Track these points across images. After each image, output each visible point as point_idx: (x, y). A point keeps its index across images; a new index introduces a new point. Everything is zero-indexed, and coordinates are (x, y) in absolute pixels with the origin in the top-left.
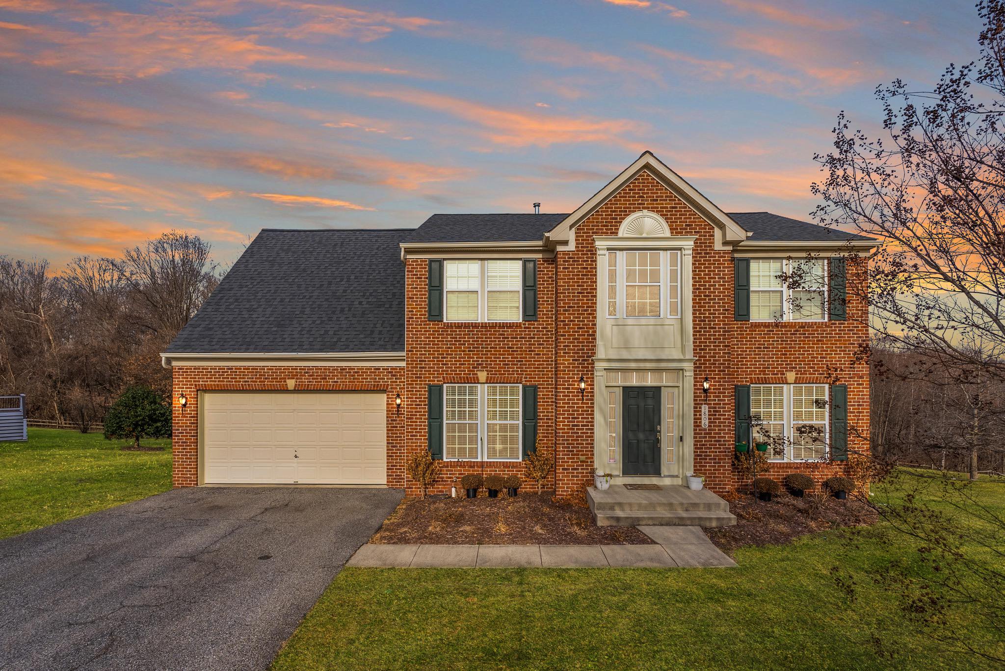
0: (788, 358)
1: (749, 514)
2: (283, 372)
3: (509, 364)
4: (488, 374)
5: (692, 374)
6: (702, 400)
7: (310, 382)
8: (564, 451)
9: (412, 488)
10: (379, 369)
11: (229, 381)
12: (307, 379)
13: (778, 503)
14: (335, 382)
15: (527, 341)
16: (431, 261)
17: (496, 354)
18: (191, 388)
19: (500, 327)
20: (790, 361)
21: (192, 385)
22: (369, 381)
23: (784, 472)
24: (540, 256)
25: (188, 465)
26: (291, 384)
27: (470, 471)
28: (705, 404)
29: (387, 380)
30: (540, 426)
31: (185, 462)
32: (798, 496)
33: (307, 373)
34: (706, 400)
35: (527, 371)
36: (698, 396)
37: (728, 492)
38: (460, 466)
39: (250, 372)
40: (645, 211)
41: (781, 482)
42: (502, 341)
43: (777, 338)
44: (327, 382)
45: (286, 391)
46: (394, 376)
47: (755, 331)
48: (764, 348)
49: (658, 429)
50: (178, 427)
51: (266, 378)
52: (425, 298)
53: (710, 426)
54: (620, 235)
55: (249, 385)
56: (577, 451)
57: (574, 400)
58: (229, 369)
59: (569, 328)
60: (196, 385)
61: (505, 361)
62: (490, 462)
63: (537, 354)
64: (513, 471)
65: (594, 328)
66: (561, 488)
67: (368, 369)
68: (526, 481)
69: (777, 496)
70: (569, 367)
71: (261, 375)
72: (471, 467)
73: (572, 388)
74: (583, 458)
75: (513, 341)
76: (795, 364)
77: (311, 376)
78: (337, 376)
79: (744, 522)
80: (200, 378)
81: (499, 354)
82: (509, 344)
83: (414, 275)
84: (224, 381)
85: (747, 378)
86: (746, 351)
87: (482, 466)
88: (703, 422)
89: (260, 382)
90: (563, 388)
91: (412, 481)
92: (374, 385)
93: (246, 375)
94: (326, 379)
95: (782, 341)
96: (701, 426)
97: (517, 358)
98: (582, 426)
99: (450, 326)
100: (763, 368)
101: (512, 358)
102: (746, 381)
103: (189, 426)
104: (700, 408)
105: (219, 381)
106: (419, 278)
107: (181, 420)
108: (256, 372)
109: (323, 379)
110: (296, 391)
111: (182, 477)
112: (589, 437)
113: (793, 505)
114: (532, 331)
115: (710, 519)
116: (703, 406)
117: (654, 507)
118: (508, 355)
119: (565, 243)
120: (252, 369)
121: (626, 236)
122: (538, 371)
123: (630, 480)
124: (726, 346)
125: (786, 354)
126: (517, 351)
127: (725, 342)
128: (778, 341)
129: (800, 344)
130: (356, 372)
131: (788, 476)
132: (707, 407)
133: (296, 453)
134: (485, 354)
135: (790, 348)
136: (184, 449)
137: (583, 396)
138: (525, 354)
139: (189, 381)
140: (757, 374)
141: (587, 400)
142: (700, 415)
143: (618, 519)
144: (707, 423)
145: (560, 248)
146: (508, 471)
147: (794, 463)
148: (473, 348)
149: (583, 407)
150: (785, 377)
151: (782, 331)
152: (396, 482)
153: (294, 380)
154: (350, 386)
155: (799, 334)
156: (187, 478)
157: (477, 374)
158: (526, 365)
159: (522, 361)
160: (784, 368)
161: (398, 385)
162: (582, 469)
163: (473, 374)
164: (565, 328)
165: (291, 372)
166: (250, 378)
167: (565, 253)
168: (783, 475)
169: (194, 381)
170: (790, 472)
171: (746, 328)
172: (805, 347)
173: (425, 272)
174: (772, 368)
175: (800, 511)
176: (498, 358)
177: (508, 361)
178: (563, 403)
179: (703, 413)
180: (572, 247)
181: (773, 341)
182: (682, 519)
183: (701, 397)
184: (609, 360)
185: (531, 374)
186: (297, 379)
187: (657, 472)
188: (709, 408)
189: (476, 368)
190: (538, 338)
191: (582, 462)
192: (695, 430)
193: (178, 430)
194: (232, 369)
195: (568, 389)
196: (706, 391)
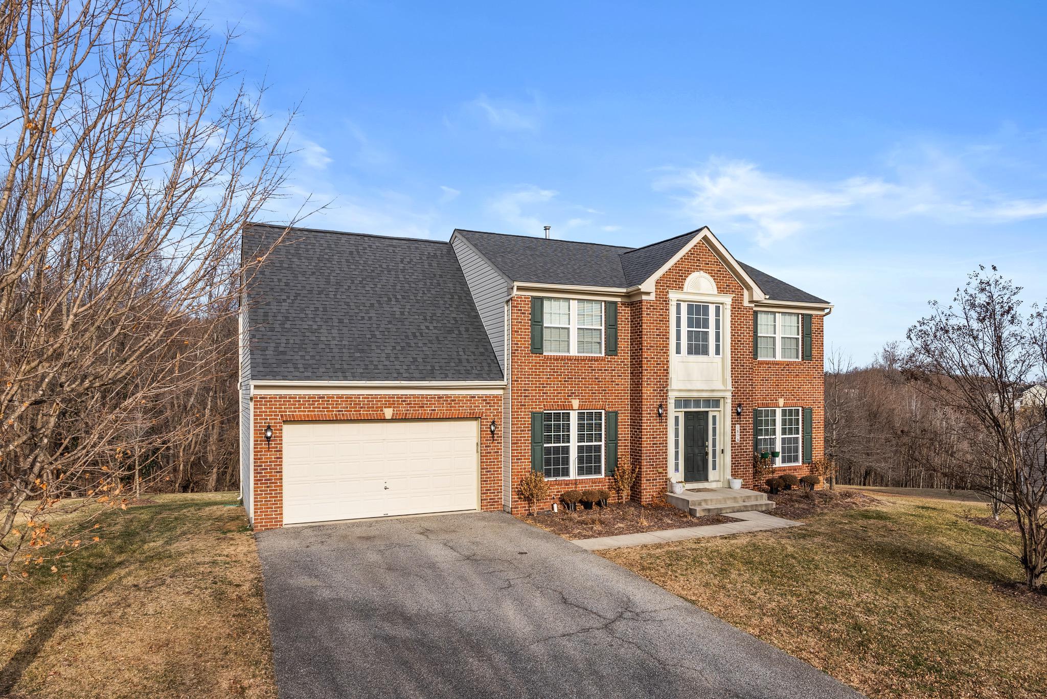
0: (779, 388)
2: (379, 401)
3: (596, 393)
4: (580, 402)
5: (730, 401)
6: (737, 421)
7: (408, 410)
8: (647, 465)
9: (517, 508)
10: (475, 397)
11: (321, 411)
12: (405, 407)
14: (433, 410)
15: (610, 373)
16: (534, 298)
17: (586, 384)
18: (277, 419)
19: (589, 360)
21: (278, 415)
22: (465, 410)
23: (777, 474)
24: (619, 300)
25: (273, 504)
26: (388, 413)
27: (565, 488)
28: (738, 424)
29: (482, 408)
30: (619, 446)
31: (270, 501)
33: (404, 401)
34: (739, 421)
35: (609, 399)
36: (734, 419)
38: (558, 485)
39: (343, 401)
40: (702, 272)
42: (590, 373)
43: (773, 373)
44: (425, 410)
45: (384, 420)
46: (488, 403)
47: (761, 367)
48: (766, 380)
49: (707, 444)
50: (261, 462)
51: (361, 408)
52: (528, 332)
53: (741, 441)
54: (685, 290)
55: (343, 414)
56: (656, 465)
57: (654, 423)
58: (320, 398)
59: (650, 364)
60: (282, 416)
61: (593, 390)
62: (582, 479)
63: (617, 384)
64: (599, 486)
65: (667, 364)
66: (645, 495)
67: (464, 397)
70: (650, 396)
71: (356, 404)
72: (567, 484)
73: (653, 413)
74: (661, 470)
75: (599, 373)
76: (783, 393)
77: (408, 404)
78: (435, 404)
80: (287, 408)
81: (588, 384)
82: (596, 376)
83: (519, 310)
84: (314, 411)
87: (576, 484)
88: (737, 438)
89: (355, 411)
90: (646, 414)
91: (517, 501)
92: (470, 413)
93: (340, 404)
94: (423, 407)
95: (776, 375)
96: (735, 441)
97: (602, 387)
98: (659, 444)
99: (549, 358)
100: (765, 395)
101: (598, 387)
103: (274, 462)
104: (735, 427)
105: (308, 411)
106: (523, 313)
107: (264, 455)
108: (351, 401)
109: (421, 407)
110: (393, 420)
111: (266, 519)
112: (664, 452)
114: (613, 364)
115: (761, 505)
116: (737, 426)
117: (725, 501)
118: (595, 385)
119: (648, 293)
120: (346, 398)
121: (689, 291)
122: (618, 399)
123: (690, 486)
124: (750, 380)
125: (779, 385)
126: (602, 382)
128: (774, 375)
129: (786, 378)
130: (453, 401)
131: (781, 476)
133: (386, 485)
134: (577, 384)
135: (781, 380)
136: (268, 487)
137: (660, 420)
138: (608, 385)
139: (273, 412)
140: (762, 400)
141: (663, 422)
142: (735, 433)
143: (709, 510)
144: (739, 438)
145: (644, 297)
146: (595, 486)
147: (784, 467)
148: (568, 378)
149: (660, 429)
150: (778, 402)
151: (776, 368)
152: (491, 505)
153: (392, 409)
154: (448, 414)
155: (786, 370)
156: (271, 518)
157: (571, 402)
158: (608, 393)
159: (606, 390)
160: (777, 395)
161: (491, 413)
162: (659, 479)
163: (568, 402)
164: (648, 364)
165: (388, 401)
166: (344, 408)
167: (648, 302)
168: (777, 476)
169: (280, 412)
170: (781, 473)
172: (789, 380)
173: (528, 308)
174: (770, 395)
176: (588, 388)
177: (595, 390)
178: (646, 426)
179: (737, 431)
180: (652, 297)
181: (771, 375)
182: (745, 506)
183: (736, 419)
184: (680, 390)
185: (612, 402)
186: (394, 407)
187: (706, 479)
188: (740, 427)
189: (570, 396)
190: (617, 370)
191: (659, 473)
192: (731, 444)
193: (261, 466)
194: (324, 398)
195: (650, 414)
196: (738, 414)
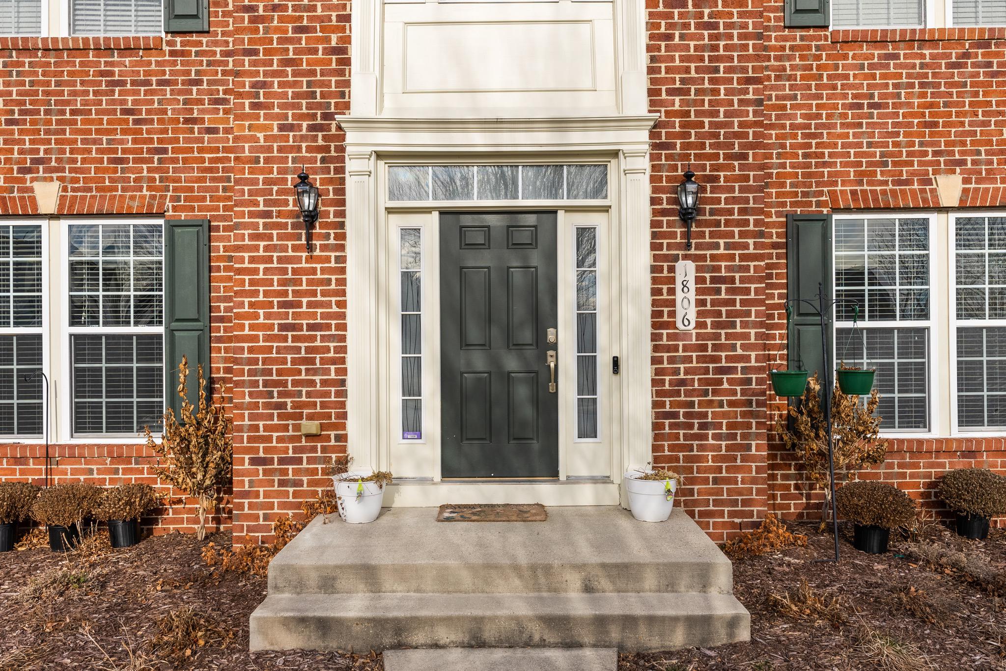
0: (941, 134)
1: (798, 599)
3: (126, 161)
4: (65, 189)
5: (645, 163)
6: (678, 246)
8: (256, 406)
13: (910, 558)
15: (180, 92)
17: (89, 132)
20: (947, 144)
23: (932, 465)
27: (13, 472)
28: (686, 257)
30: (220, 340)
32: (970, 536)
34: (688, 246)
35: (179, 180)
36: (664, 235)
37: (756, 525)
41: (922, 495)
42: (105, 93)
43: (909, 76)
47: (845, 57)
48: (871, 106)
49: (551, 338)
53: (700, 325)
56: (295, 405)
57: (284, 249)
59: (267, 30)
61: (115, 151)
62: (82, 447)
63: (209, 131)
64: (141, 471)
65: (343, 29)
66: (248, 517)
68: (180, 501)
69: (906, 535)
70: (270, 149)
72: (17, 460)
73: (280, 214)
74: (312, 427)
75: (137, 93)
76: (962, 153)
79: (781, 627)
81: (98, 131)
82: (125, 102)
85: (821, 193)
86: (819, 116)
87: (64, 460)
88: (680, 313)
90: (252, 214)
95: (922, 85)
96: (673, 325)
97: (151, 141)
98: (311, 327)
100: (869, 164)
101: (135, 141)
102: (819, 204)
104: (672, 269)
112: (333, 361)
113: (954, 565)
114: (193, 63)
116: (680, 265)
118: (124, 132)
122: (213, 179)
124: (749, 81)
125: (936, 124)
126: (151, 121)
127: (745, 70)
128: (912, 85)
129: (976, 94)
131: (943, 478)
132: (691, 266)
134: (57, 132)
135: (946, 105)
137: (309, 237)
138: (174, 131)
140: (850, 182)
141: (324, 248)
142: (672, 291)
144: (692, 316)
146: (125, 471)
147: (959, 441)
148: (21, 112)
149: (314, 271)
150: (933, 191)
151: (923, 56)
155: (974, 65)
157: (31, 190)
158: (175, 161)
159: (165, 151)
160: (930, 163)
162: (310, 461)
163: (20, 190)
164: (257, 30)
168: (929, 475)
170: (948, 465)
171: (818, 48)
172: (989, 104)
174: (895, 164)
175: (977, 584)
176: (95, 142)
177: (124, 151)
178: (252, 260)
179: (679, 286)
181: (896, 86)
183: (673, 235)
185: (191, 189)
187: (552, 471)
188: (698, 269)
189: (29, 171)
190: (210, 83)
191: (309, 436)
192: (655, 337)
195: (267, 214)
196: (686, 216)
